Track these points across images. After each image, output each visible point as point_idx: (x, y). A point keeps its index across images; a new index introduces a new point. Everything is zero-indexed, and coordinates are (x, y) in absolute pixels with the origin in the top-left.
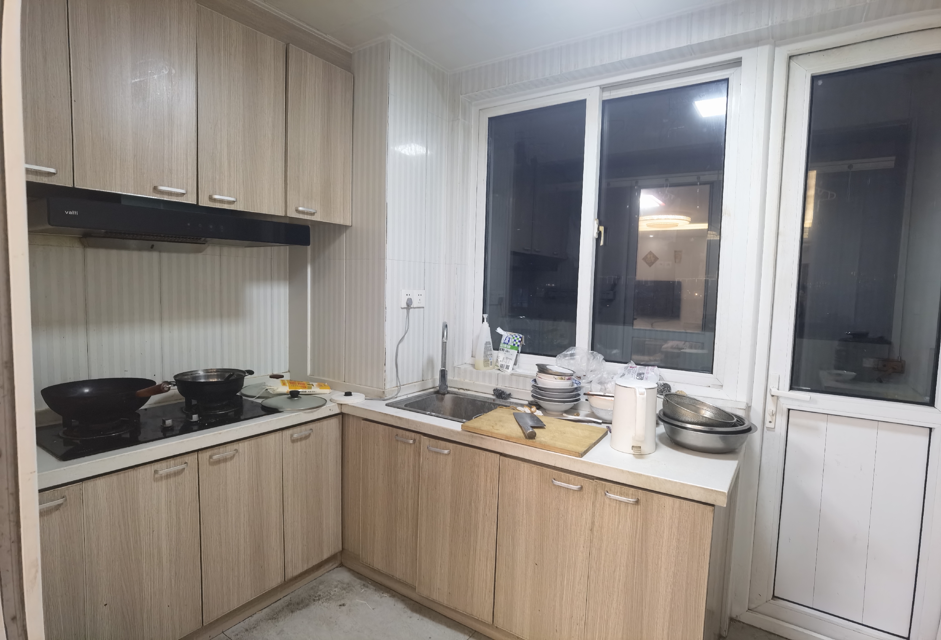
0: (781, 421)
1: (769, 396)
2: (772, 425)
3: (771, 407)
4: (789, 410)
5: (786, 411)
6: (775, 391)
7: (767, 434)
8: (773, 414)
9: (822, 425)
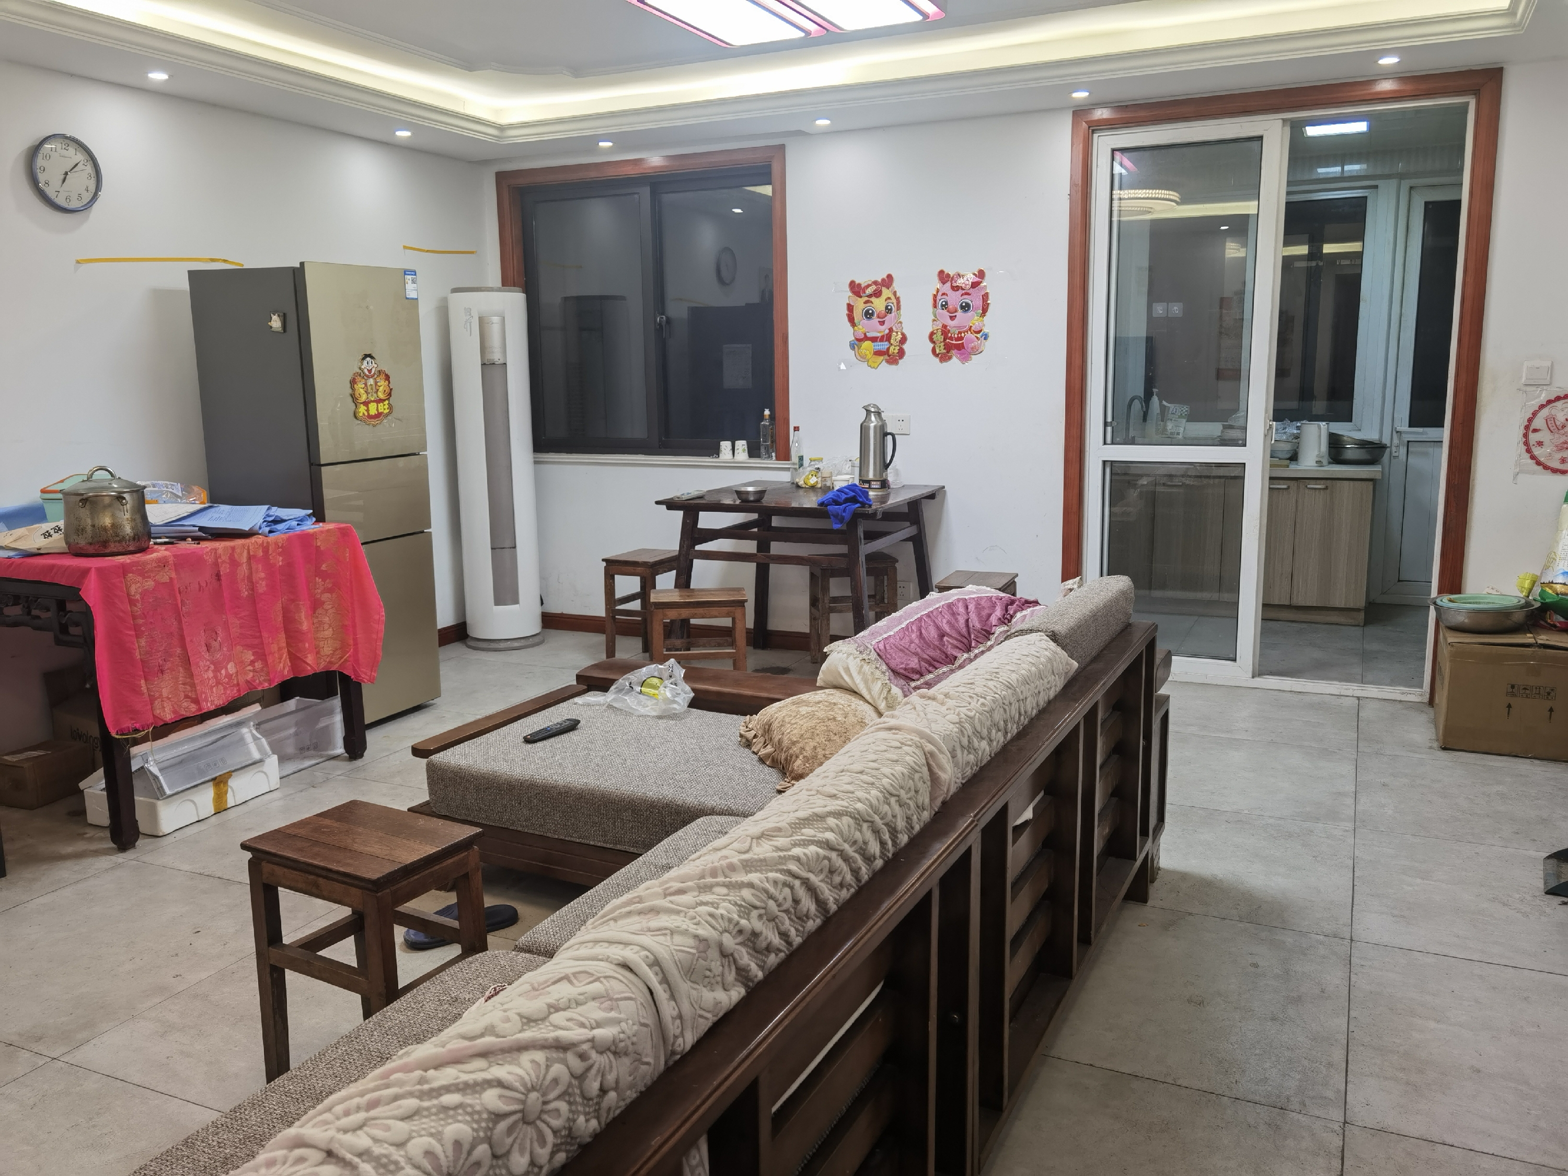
0: (1403, 451)
1: (1394, 433)
2: (1396, 454)
3: (1396, 441)
4: (1408, 442)
5: (1406, 443)
6: (1399, 429)
7: (1393, 461)
8: (1397, 446)
9: (1431, 450)
